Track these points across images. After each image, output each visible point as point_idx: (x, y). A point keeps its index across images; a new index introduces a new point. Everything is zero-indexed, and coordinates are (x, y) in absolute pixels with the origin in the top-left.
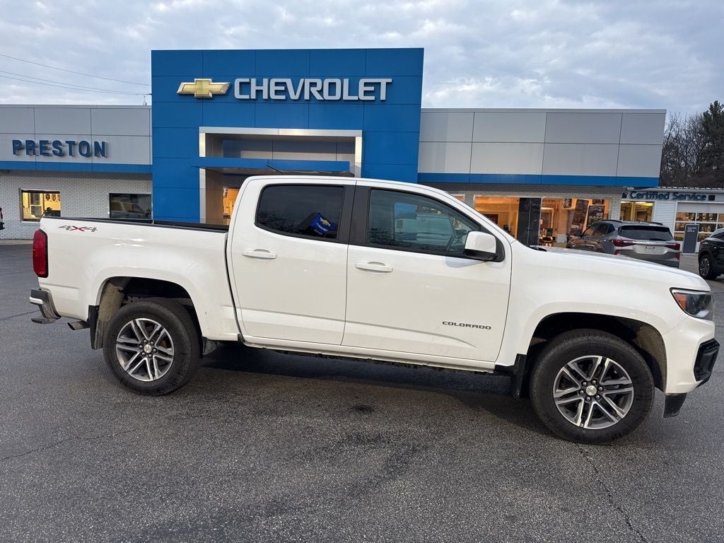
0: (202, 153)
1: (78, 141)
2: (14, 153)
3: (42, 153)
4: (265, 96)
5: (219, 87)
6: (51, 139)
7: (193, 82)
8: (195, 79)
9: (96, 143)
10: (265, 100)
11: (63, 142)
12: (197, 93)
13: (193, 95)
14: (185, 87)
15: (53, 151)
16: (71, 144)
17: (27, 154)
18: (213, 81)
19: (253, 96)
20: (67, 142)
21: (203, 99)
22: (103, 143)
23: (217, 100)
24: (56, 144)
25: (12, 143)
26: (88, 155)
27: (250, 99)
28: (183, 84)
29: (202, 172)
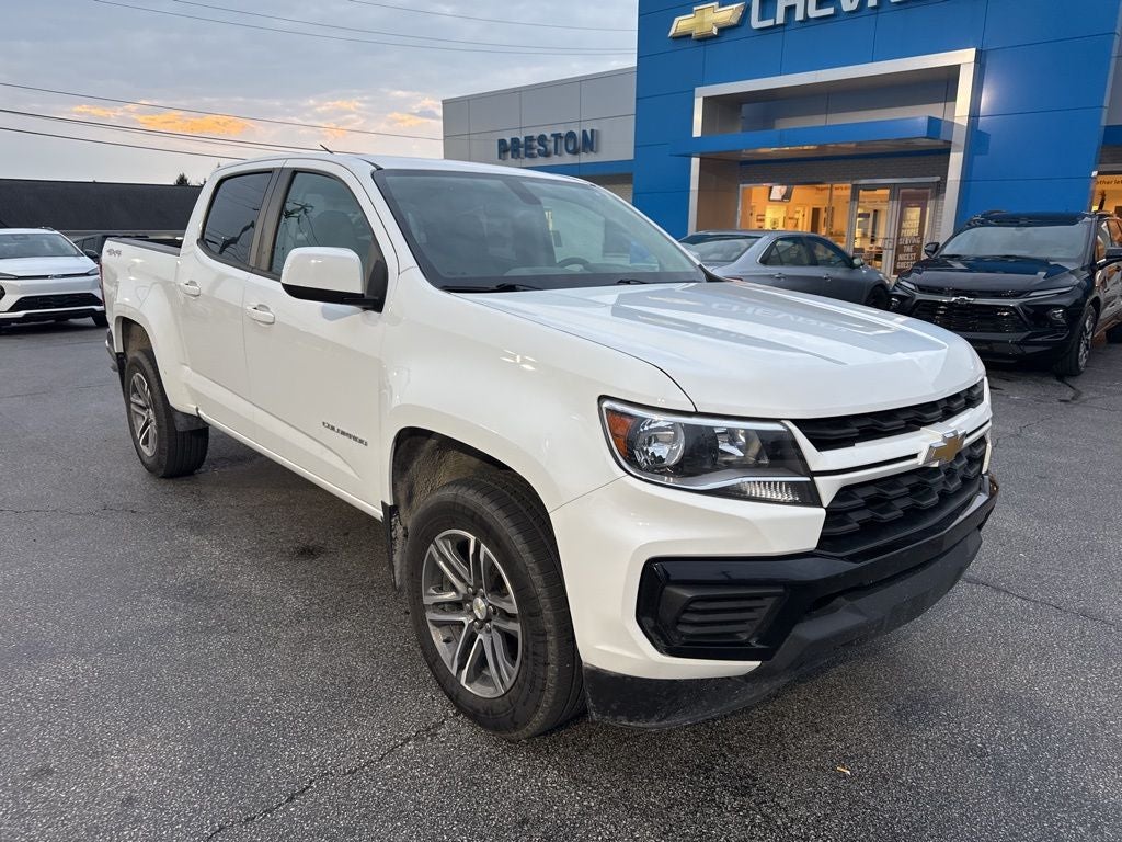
0: (697, 132)
1: (564, 132)
2: (500, 158)
3: (526, 155)
4: (799, 16)
5: (728, 14)
6: (536, 134)
7: (691, 13)
8: (695, 8)
9: (584, 132)
10: (801, 21)
11: (548, 135)
12: (697, 32)
13: (691, 35)
14: (681, 24)
15: (539, 150)
16: (557, 136)
17: (512, 157)
18: (720, 7)
19: (780, 19)
20: (553, 135)
21: (705, 39)
22: (592, 131)
23: (728, 36)
24: (542, 139)
25: (497, 143)
26: (575, 152)
27: (775, 26)
28: (677, 19)
29: (696, 162)
